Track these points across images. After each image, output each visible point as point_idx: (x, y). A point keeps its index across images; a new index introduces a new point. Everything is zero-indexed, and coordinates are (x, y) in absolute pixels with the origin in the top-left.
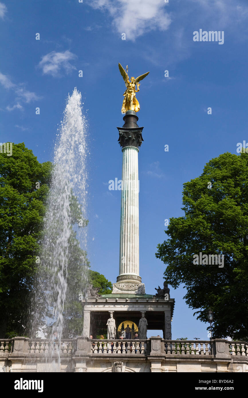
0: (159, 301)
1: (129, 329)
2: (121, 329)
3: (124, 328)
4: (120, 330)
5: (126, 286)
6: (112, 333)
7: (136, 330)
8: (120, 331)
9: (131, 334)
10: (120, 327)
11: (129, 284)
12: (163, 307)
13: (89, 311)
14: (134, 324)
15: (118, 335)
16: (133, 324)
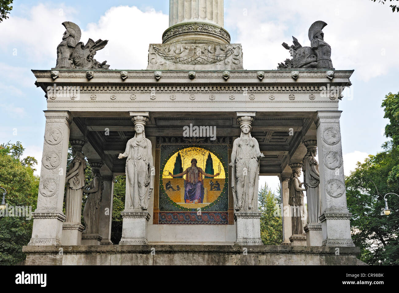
0: (300, 81)
1: (197, 172)
2: (172, 173)
3: (181, 169)
4: (170, 173)
5: (187, 51)
6: (139, 183)
7: (218, 174)
8: (171, 177)
9: (204, 185)
10: (170, 166)
11: (197, 45)
12: (312, 98)
13: (61, 114)
14: (214, 157)
15: (165, 188)
16: (209, 156)
